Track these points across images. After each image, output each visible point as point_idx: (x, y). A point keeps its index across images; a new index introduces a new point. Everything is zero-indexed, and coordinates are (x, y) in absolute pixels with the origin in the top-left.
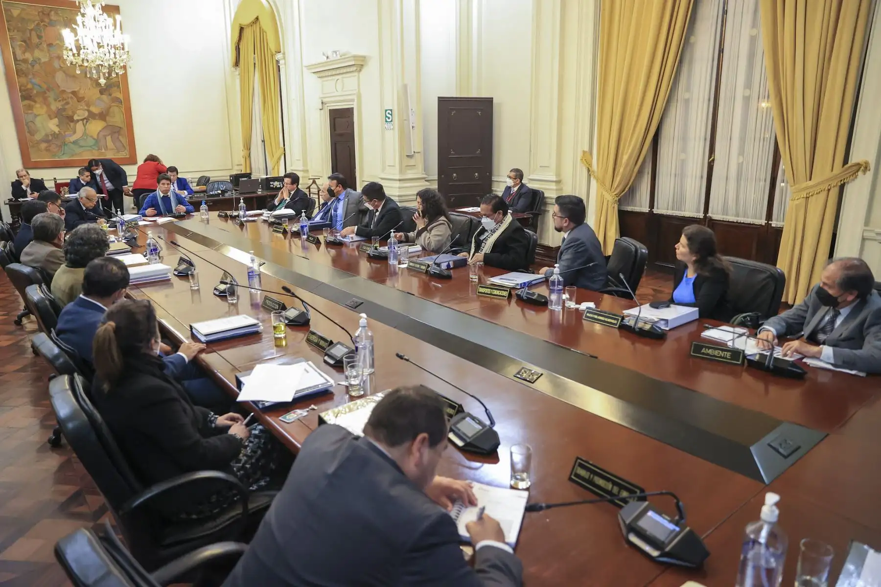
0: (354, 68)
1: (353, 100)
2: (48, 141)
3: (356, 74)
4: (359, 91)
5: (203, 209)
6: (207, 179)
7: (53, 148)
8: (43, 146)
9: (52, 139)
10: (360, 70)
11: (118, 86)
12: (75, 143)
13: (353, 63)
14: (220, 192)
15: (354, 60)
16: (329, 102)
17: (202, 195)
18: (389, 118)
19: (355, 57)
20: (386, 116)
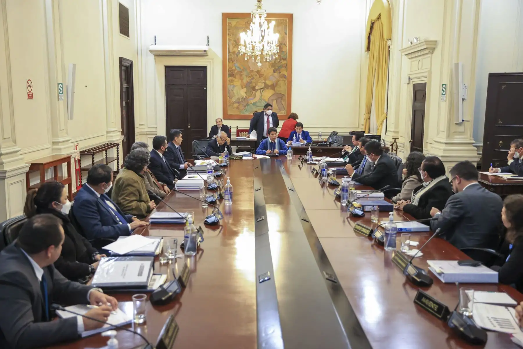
0: (427, 51)
1: (425, 77)
2: (239, 103)
3: (430, 55)
4: (431, 69)
5: (289, 153)
6: (335, 134)
7: (241, 107)
8: (236, 105)
9: (241, 101)
10: (432, 53)
11: (286, 67)
12: (254, 104)
13: (425, 47)
14: (328, 143)
15: (426, 44)
16: (414, 78)
17: (314, 144)
18: (444, 92)
19: (427, 42)
20: (443, 90)
